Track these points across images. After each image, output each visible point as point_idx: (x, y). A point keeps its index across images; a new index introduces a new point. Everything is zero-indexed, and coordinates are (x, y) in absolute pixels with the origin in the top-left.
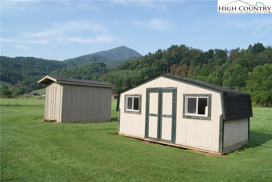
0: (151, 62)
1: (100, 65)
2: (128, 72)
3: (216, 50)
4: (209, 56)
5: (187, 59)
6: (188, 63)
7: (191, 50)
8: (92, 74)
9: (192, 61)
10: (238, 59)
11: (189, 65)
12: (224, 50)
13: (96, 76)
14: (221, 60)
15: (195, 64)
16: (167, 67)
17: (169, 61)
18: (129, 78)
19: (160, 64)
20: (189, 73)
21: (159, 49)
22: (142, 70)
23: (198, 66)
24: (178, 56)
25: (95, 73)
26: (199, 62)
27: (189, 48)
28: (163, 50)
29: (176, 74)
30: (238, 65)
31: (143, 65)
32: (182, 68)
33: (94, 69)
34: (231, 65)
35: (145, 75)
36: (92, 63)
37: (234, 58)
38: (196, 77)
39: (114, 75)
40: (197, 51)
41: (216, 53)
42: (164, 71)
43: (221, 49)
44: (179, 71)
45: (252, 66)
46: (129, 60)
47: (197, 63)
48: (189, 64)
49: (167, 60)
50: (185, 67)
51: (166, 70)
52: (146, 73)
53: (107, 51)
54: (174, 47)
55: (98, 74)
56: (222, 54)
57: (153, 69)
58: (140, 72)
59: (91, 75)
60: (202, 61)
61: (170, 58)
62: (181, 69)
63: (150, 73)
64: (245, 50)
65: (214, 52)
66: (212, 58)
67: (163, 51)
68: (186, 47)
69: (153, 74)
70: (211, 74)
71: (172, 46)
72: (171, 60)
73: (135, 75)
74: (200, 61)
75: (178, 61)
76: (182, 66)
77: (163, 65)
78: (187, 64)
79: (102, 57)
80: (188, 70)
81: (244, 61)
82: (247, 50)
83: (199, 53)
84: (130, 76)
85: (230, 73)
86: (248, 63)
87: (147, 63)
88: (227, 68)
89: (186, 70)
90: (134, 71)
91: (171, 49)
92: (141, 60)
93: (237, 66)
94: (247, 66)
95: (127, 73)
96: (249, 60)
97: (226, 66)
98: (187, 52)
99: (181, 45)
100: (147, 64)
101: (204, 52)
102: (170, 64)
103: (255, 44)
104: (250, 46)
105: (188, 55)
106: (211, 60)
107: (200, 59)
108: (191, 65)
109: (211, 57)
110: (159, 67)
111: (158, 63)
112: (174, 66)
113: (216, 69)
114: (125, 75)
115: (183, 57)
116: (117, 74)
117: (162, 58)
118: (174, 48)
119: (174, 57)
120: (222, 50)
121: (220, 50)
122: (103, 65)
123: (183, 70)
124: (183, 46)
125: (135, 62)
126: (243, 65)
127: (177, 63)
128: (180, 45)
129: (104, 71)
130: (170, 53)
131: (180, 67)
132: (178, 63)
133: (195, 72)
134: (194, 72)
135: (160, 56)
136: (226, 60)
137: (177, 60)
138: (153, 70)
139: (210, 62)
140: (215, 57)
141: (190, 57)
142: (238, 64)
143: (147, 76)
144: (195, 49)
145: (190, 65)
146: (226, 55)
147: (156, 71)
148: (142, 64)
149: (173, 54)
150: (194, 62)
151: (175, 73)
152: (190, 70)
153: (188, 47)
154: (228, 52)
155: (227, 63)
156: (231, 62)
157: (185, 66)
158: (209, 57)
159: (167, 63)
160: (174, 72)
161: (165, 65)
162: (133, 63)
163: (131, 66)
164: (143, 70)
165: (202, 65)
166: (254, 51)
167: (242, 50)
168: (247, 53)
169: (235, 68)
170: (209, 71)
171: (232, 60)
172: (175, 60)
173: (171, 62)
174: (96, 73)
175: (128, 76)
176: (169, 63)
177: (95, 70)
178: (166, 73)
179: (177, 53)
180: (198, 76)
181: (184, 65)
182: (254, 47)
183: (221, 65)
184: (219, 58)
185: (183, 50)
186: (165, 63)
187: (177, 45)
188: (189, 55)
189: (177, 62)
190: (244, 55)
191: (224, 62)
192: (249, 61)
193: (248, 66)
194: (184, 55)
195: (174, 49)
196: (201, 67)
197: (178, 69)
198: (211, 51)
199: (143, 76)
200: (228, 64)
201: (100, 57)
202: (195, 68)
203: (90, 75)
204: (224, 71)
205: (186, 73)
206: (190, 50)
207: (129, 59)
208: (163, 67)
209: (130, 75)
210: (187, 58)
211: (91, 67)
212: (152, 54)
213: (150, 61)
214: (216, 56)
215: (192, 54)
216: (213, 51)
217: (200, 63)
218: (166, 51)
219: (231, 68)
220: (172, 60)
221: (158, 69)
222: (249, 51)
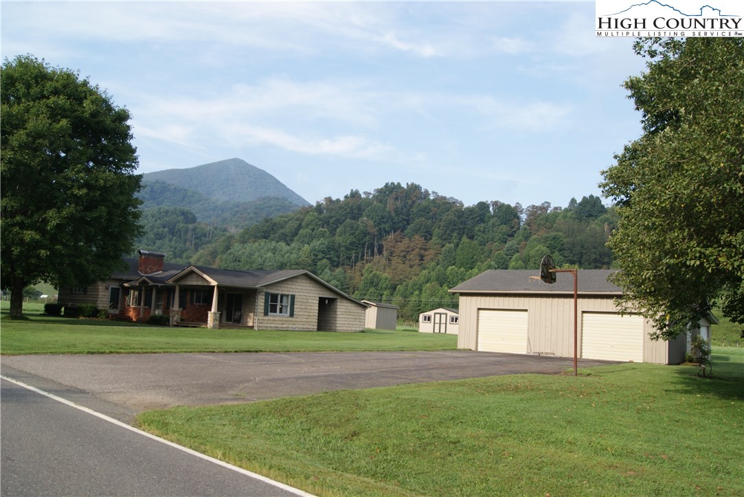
0: (333, 223)
1: (181, 218)
2: (275, 246)
3: (495, 204)
4: (478, 218)
5: (424, 221)
6: (427, 232)
7: (434, 200)
8: (158, 243)
9: (437, 229)
10: (543, 233)
11: (429, 237)
12: (513, 205)
13: (171, 247)
14: (504, 230)
15: (444, 237)
16: (374, 240)
17: (379, 224)
18: (279, 264)
19: (357, 232)
20: (429, 257)
21: (354, 190)
22: (312, 244)
23: (450, 243)
24: (401, 213)
25: (167, 240)
26: (452, 231)
27: (430, 192)
28: (365, 193)
29: (396, 258)
30: (542, 247)
31: (313, 230)
32: (412, 245)
33: (164, 227)
34: (526, 245)
35: (320, 257)
36: (157, 210)
37: (535, 227)
38: (445, 270)
39: (240, 252)
40: (449, 203)
41: (494, 211)
42: (368, 249)
43: (506, 203)
44: (404, 251)
45: (572, 251)
46: (260, 205)
47: (449, 234)
48: (428, 235)
49: (375, 222)
50: (419, 242)
51: (371, 247)
52: (323, 252)
53: (186, 170)
54: (393, 189)
55: (176, 243)
56: (508, 214)
57: (340, 243)
58: (308, 250)
59: (157, 245)
60: (459, 229)
61: (383, 218)
62: (408, 247)
63: (332, 252)
64: (563, 209)
65: (491, 209)
66: (484, 222)
67: (363, 196)
68: (423, 191)
69: (338, 257)
70: (479, 263)
71: (387, 184)
72: (385, 223)
73: (294, 256)
74: (457, 230)
75: (401, 224)
76: (413, 239)
77: (364, 234)
78: (424, 236)
79: (175, 189)
80: (426, 250)
81: (555, 238)
82: (566, 210)
83: (453, 209)
84: (281, 260)
85: (523, 264)
86: (562, 245)
87: (323, 227)
88: (518, 252)
89: (421, 249)
90: (293, 245)
91: (385, 193)
92: (308, 218)
93: (538, 251)
94: (560, 250)
95: (274, 251)
96: (565, 237)
97: (514, 247)
98: (424, 203)
99: (409, 184)
100: (323, 230)
101: (466, 206)
102: (382, 234)
103: (584, 197)
104: (573, 201)
105: (425, 211)
106: (482, 229)
107: (455, 225)
108: (434, 238)
109: (482, 221)
110: (354, 240)
111: (352, 227)
112: (391, 237)
113: (493, 252)
114: (269, 254)
115: (414, 215)
116: (247, 253)
117: (361, 215)
118: (391, 190)
119: (393, 214)
120: (509, 206)
121: (503, 204)
122: (189, 218)
123: (413, 250)
124: (414, 188)
125: (290, 220)
126: (552, 248)
127: (399, 231)
128: (407, 184)
129: (192, 236)
130: (381, 202)
131: (406, 241)
132: (402, 231)
133: (442, 256)
134: (440, 257)
135: (356, 211)
136: (515, 232)
137: (398, 223)
138: (339, 245)
139: (480, 233)
140: (492, 221)
141: (432, 218)
142: (540, 244)
143: (325, 260)
144: (445, 198)
145: (431, 239)
146: (518, 218)
147: (347, 249)
148: (310, 227)
149: (391, 205)
150: (440, 231)
151: (394, 255)
152: (432, 252)
153: (426, 191)
154: (522, 211)
155: (519, 238)
156: (527, 238)
157: (418, 240)
158: (478, 221)
159: (374, 231)
160: (392, 253)
161: (369, 234)
162: (286, 223)
163: (281, 231)
164: (316, 243)
165: (460, 239)
166: (581, 213)
167: (556, 208)
168: (565, 217)
169: (533, 254)
170: (475, 257)
171: (530, 233)
172: (394, 223)
173: (384, 229)
174: (170, 240)
175: (278, 257)
176: (380, 229)
177: (167, 229)
178: (373, 254)
179: (399, 203)
180: (450, 267)
181: (417, 237)
182: (580, 204)
183: (506, 242)
184: (502, 224)
185: (414, 199)
186: (369, 229)
187: (399, 184)
188: (428, 213)
189: (398, 229)
190: (557, 221)
191: (512, 235)
192: (567, 240)
193: (563, 249)
194: (417, 212)
195: (392, 192)
196: (457, 245)
197: (402, 246)
198: (483, 206)
199: (313, 261)
200: (521, 240)
201: (168, 190)
202: (443, 246)
203: (154, 243)
204: (511, 258)
205: (422, 258)
206: (432, 197)
207: (258, 203)
208: (365, 240)
209: (283, 256)
210: (423, 219)
211: (156, 221)
212: (333, 202)
213: (331, 221)
214: (495, 218)
215: (436, 209)
216: (488, 207)
217: (455, 235)
218: (371, 196)
219: (525, 252)
220: (387, 222)
221: (352, 243)
222: (569, 214)
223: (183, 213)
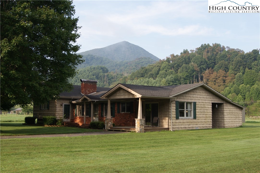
0: (176, 67)
1: (101, 71)
2: (148, 80)
4: (253, 58)
5: (224, 62)
6: (226, 68)
7: (228, 51)
9: (231, 66)
15: (235, 69)
16: (198, 74)
17: (200, 65)
19: (189, 70)
20: (228, 81)
21: (185, 50)
22: (166, 78)
23: (239, 72)
24: (211, 59)
26: (240, 66)
27: (225, 47)
28: (191, 51)
29: (210, 82)
31: (166, 71)
32: (218, 75)
35: (171, 84)
36: (90, 67)
38: (238, 86)
40: (237, 52)
42: (195, 79)
44: (214, 78)
46: (137, 62)
47: (238, 68)
48: (226, 69)
49: (198, 64)
50: (222, 73)
51: (197, 77)
52: (173, 82)
54: (205, 47)
55: (100, 82)
57: (181, 77)
58: (165, 81)
60: (244, 65)
61: (202, 62)
62: (216, 76)
67: (190, 52)
68: (222, 47)
71: (202, 45)
72: (203, 65)
73: (158, 84)
74: (242, 65)
75: (211, 65)
76: (218, 72)
77: (193, 71)
78: (224, 70)
79: (97, 58)
80: (226, 77)
83: (239, 55)
87: (171, 69)
89: (223, 76)
90: (157, 79)
91: (201, 49)
92: (163, 65)
95: (148, 82)
98: (223, 53)
99: (214, 44)
100: (172, 70)
101: (245, 52)
102: (202, 70)
105: (224, 56)
106: (256, 64)
107: (241, 63)
108: (230, 71)
109: (256, 59)
110: (188, 74)
111: (186, 68)
112: (207, 71)
115: (218, 59)
117: (190, 62)
118: (204, 48)
119: (207, 60)
122: (105, 70)
123: (219, 78)
124: (217, 46)
125: (154, 67)
127: (211, 68)
128: (213, 44)
129: (107, 79)
130: (200, 54)
131: (215, 73)
132: (213, 68)
134: (235, 80)
135: (187, 60)
138: (180, 78)
139: (255, 66)
141: (228, 60)
144: (234, 49)
145: (228, 71)
147: (185, 79)
148: (165, 69)
149: (205, 55)
150: (233, 67)
152: (230, 78)
153: (224, 47)
157: (221, 72)
158: (253, 60)
159: (198, 69)
160: (208, 80)
161: (195, 71)
162: (152, 68)
163: (150, 73)
165: (244, 70)
170: (254, 79)
172: (208, 64)
173: (203, 68)
176: (201, 68)
177: (95, 76)
178: (198, 81)
179: (209, 54)
180: (241, 85)
181: (221, 71)
185: (217, 51)
186: (195, 68)
187: (208, 45)
188: (226, 58)
189: (210, 67)
194: (220, 58)
195: (205, 49)
196: (243, 73)
197: (213, 76)
198: (255, 52)
201: (94, 59)
202: (235, 74)
205: (224, 81)
206: (226, 50)
207: (137, 61)
208: (193, 74)
210: (223, 61)
211: (90, 73)
213: (175, 66)
215: (230, 55)
216: (258, 52)
217: (241, 68)
218: (194, 52)
221: (187, 76)
223: (102, 68)
